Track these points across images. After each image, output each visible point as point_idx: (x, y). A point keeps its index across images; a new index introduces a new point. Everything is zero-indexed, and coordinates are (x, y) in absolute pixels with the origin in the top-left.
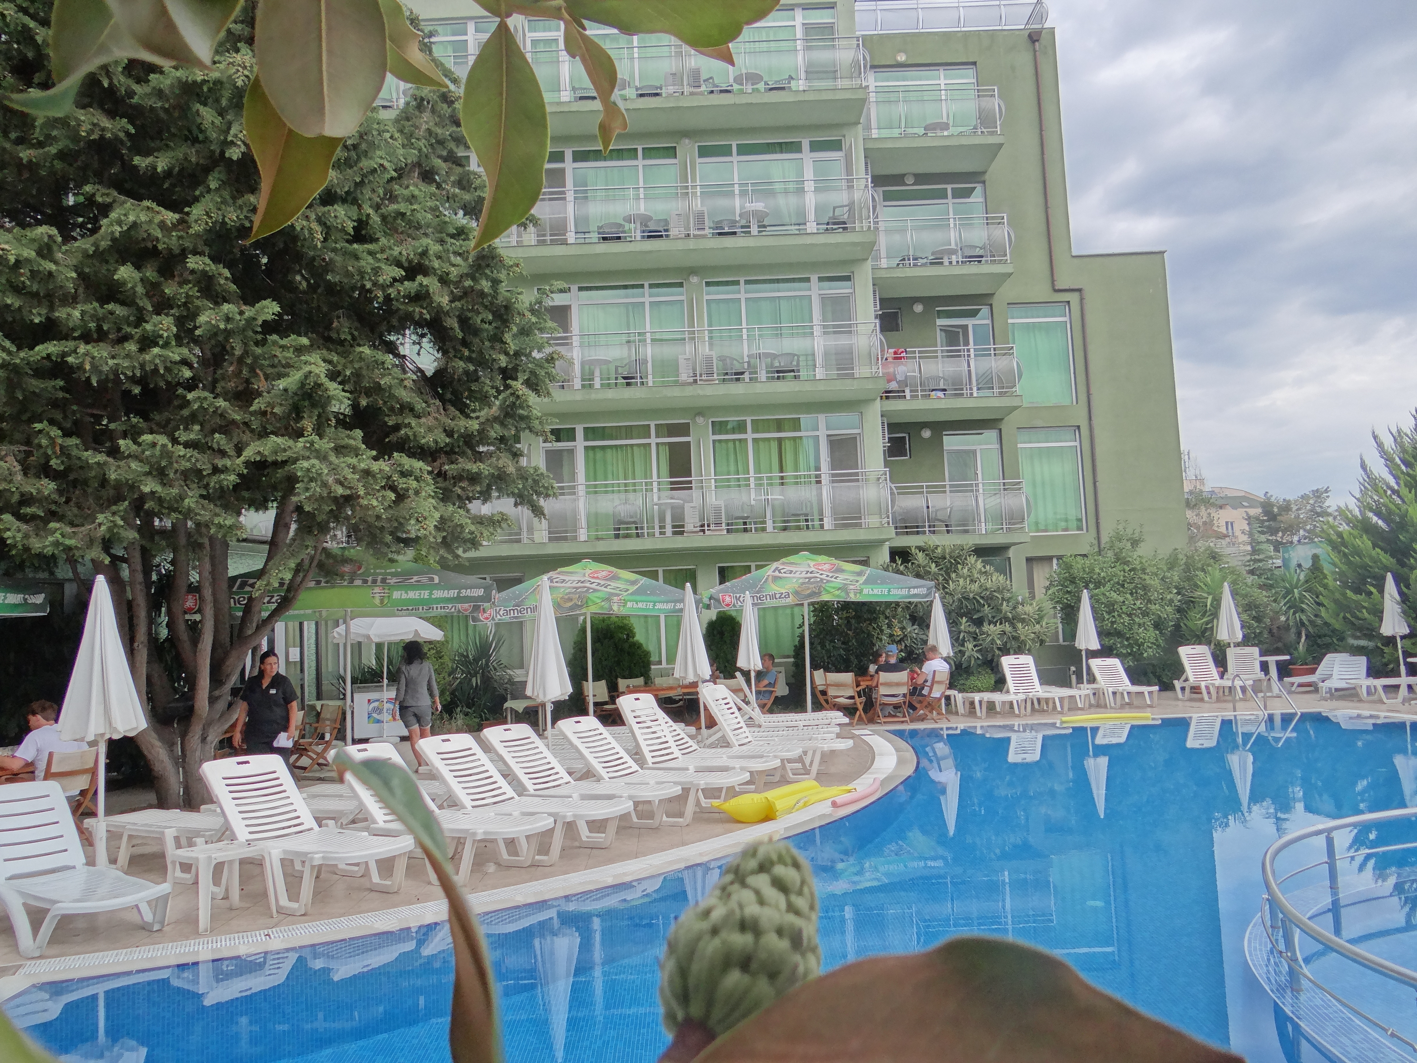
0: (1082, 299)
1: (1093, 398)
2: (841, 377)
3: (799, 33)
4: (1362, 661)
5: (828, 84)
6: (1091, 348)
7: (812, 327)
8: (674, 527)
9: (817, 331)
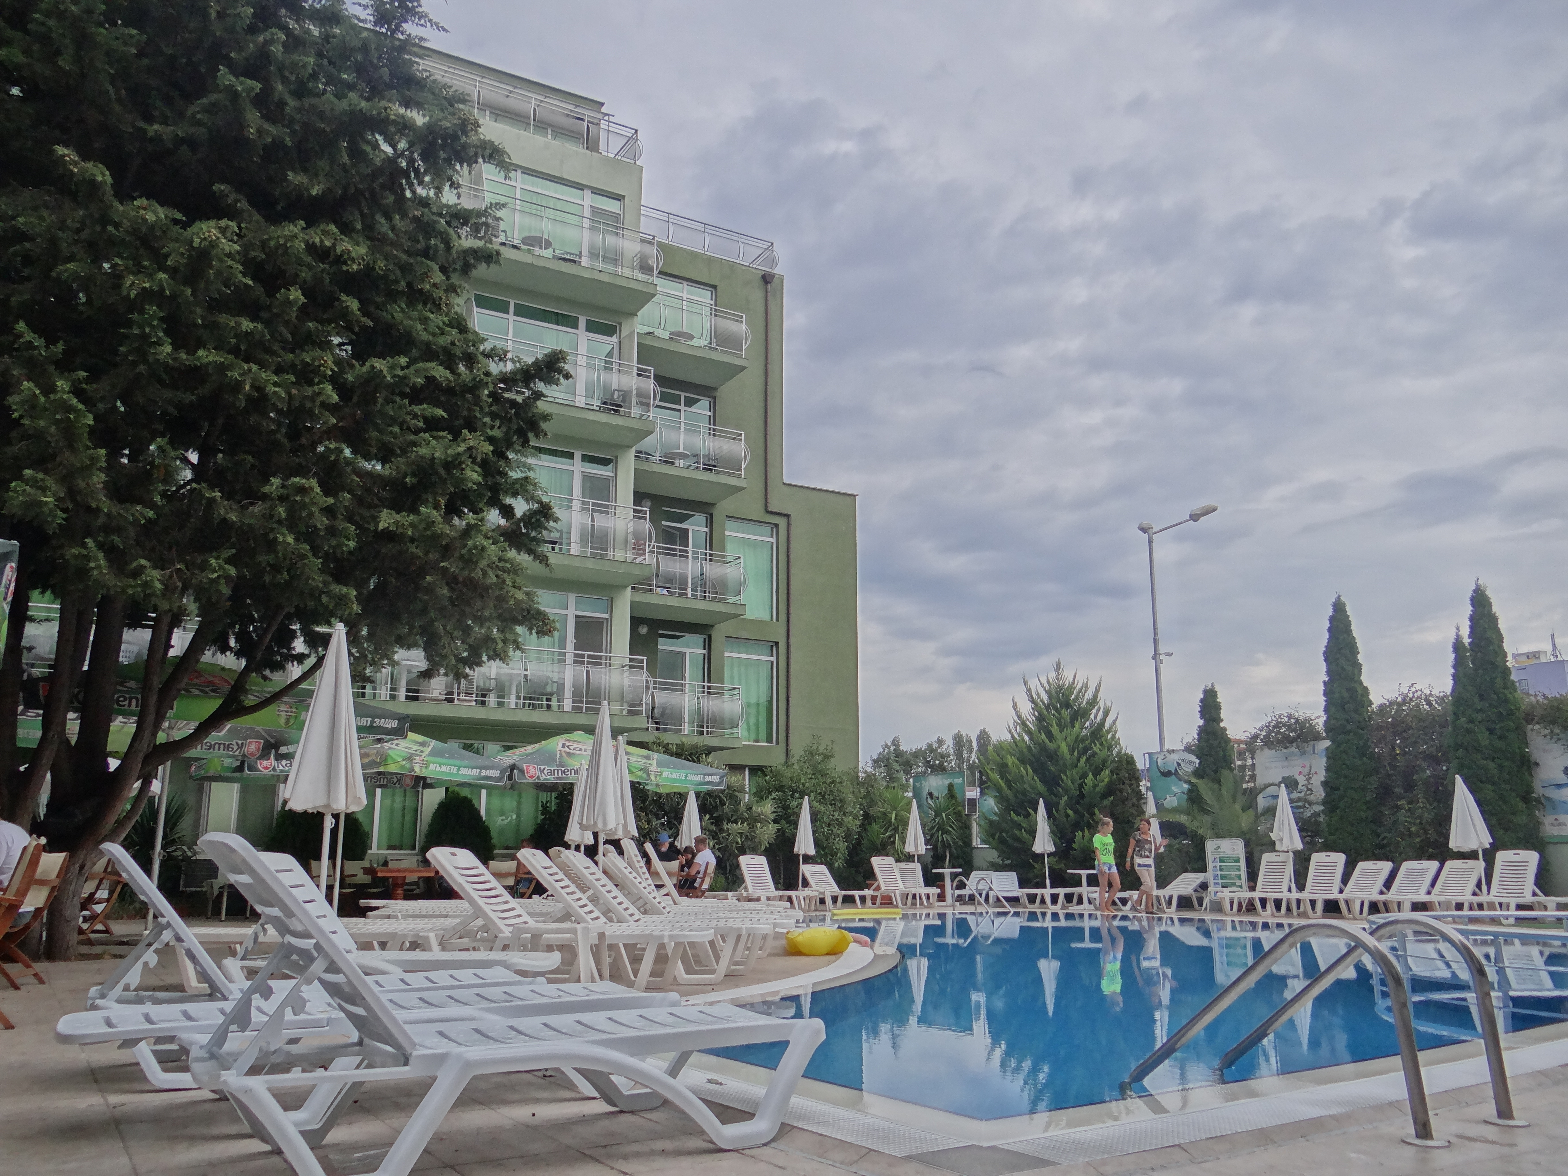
0: (789, 524)
1: (792, 617)
2: (593, 556)
3: (587, 213)
4: (1013, 875)
5: (611, 268)
6: (793, 571)
7: (571, 501)
8: (408, 691)
9: (576, 505)
